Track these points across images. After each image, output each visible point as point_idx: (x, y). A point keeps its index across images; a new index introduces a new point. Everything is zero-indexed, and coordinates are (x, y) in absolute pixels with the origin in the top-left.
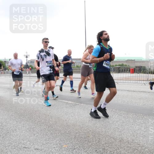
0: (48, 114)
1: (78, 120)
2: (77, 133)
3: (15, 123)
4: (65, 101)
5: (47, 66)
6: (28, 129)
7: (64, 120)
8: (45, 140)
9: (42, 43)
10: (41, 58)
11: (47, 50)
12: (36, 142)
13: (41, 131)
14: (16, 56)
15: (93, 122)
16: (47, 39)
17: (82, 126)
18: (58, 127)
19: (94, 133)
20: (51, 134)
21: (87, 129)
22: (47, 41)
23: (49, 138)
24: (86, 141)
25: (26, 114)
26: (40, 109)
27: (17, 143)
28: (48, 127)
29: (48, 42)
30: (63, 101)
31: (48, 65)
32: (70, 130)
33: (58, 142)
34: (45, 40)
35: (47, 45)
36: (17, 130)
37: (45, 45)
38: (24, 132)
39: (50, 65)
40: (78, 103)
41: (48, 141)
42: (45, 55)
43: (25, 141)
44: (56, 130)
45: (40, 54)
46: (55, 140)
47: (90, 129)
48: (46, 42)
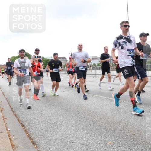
0: (93, 110)
1: (124, 117)
2: (122, 131)
3: (62, 118)
4: (110, 98)
5: (129, 56)
6: (74, 124)
7: (108, 117)
8: (91, 136)
9: (121, 27)
10: (120, 45)
11: (127, 37)
12: (81, 137)
13: (87, 126)
14: (80, 48)
15: (138, 120)
16: (127, 22)
17: (127, 124)
18: (103, 124)
19: (140, 131)
20: (97, 130)
21: (132, 127)
22: (127, 24)
23: (94, 134)
24: (131, 139)
25: (71, 110)
26: (86, 106)
27: (64, 137)
28: (94, 123)
29: (129, 26)
30: (107, 98)
31: (130, 54)
32: (115, 127)
33: (102, 138)
34: (124, 24)
35: (128, 30)
36: (64, 124)
37: (125, 29)
38: (70, 127)
39: (132, 54)
40: (122, 101)
41: (94, 136)
42: (124, 41)
43: (71, 136)
44: (101, 127)
45: (117, 41)
46: (100, 136)
47: (136, 128)
48: (126, 26)
